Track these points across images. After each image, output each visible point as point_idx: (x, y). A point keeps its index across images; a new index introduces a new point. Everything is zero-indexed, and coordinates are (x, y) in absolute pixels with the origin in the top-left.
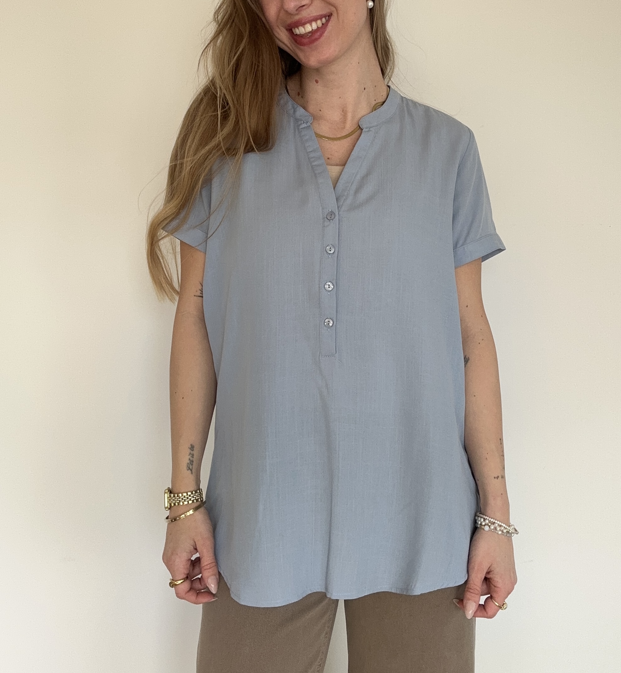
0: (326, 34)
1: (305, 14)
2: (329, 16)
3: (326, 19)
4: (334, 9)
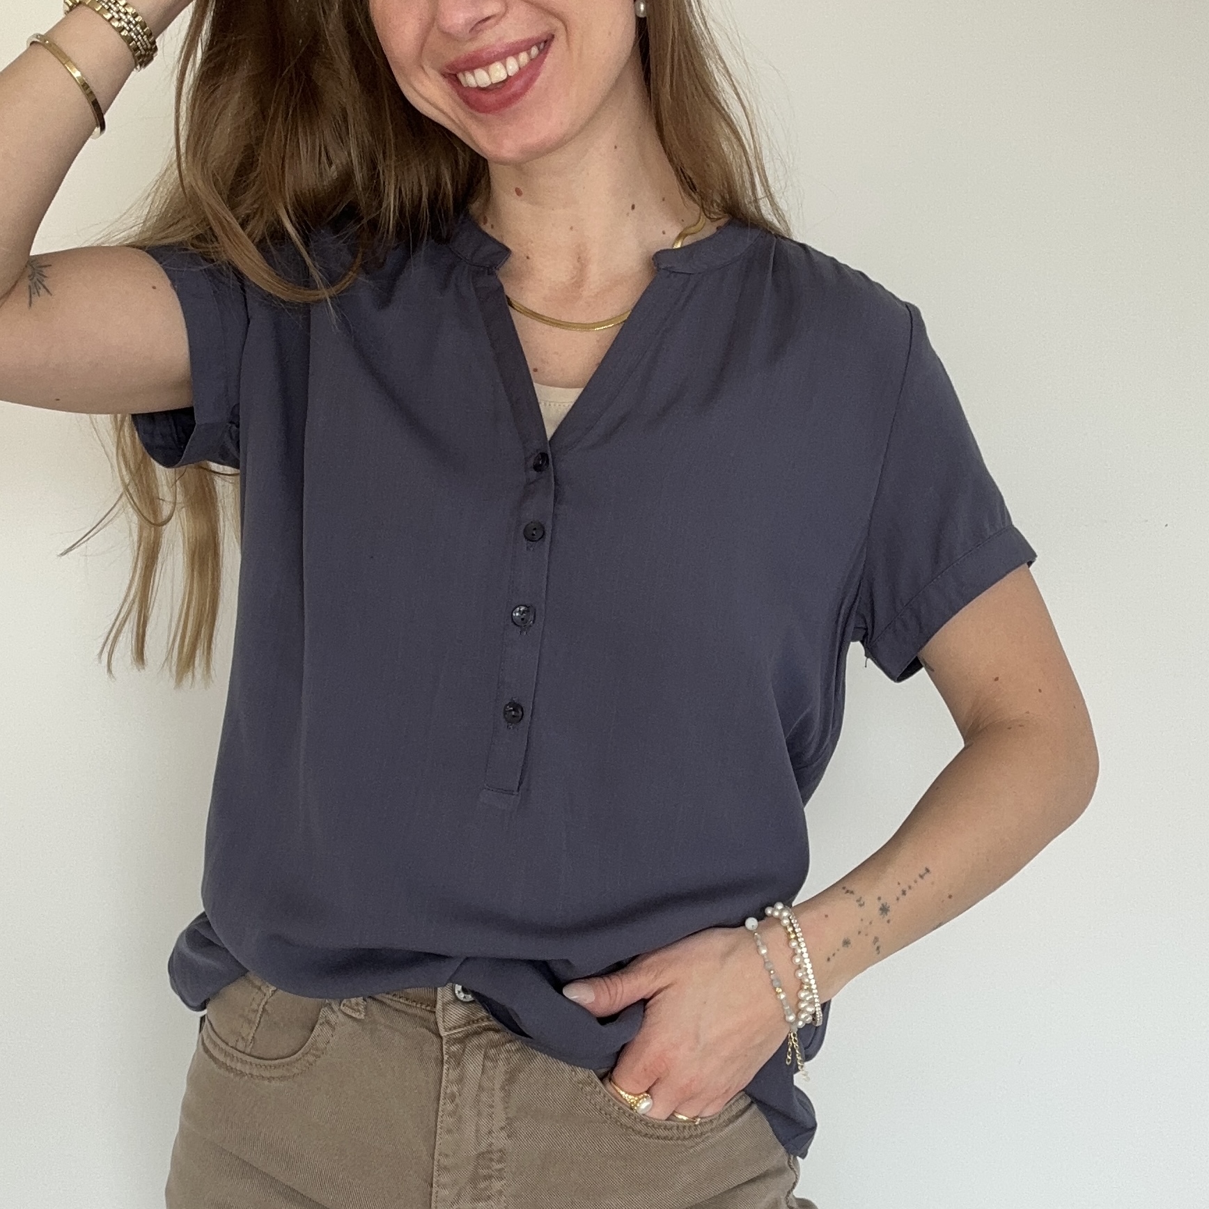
0: (538, 83)
1: (491, 38)
2: (545, 41)
3: (539, 49)
4: (559, 24)
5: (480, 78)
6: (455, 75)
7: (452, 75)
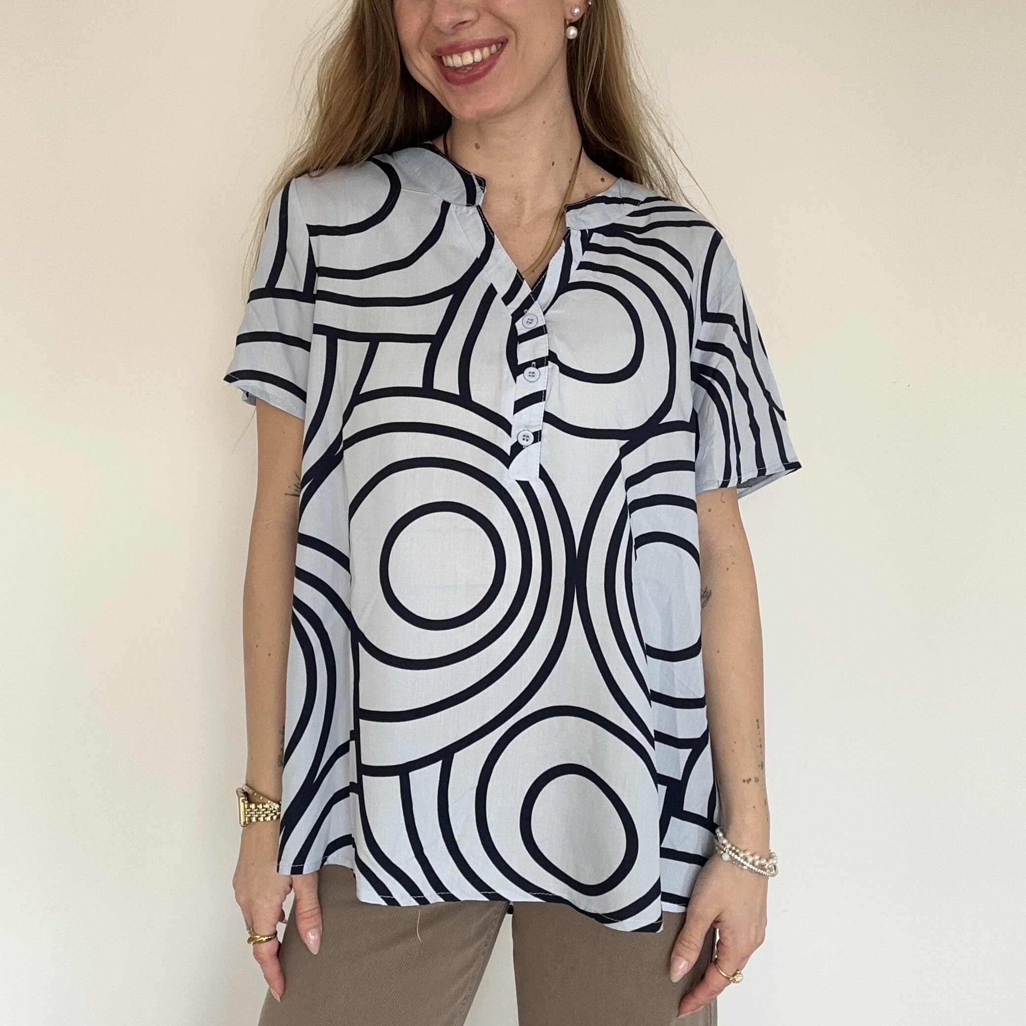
2: (502, 43)
3: (497, 46)
5: (455, 61)
6: (441, 57)
7: (438, 58)
